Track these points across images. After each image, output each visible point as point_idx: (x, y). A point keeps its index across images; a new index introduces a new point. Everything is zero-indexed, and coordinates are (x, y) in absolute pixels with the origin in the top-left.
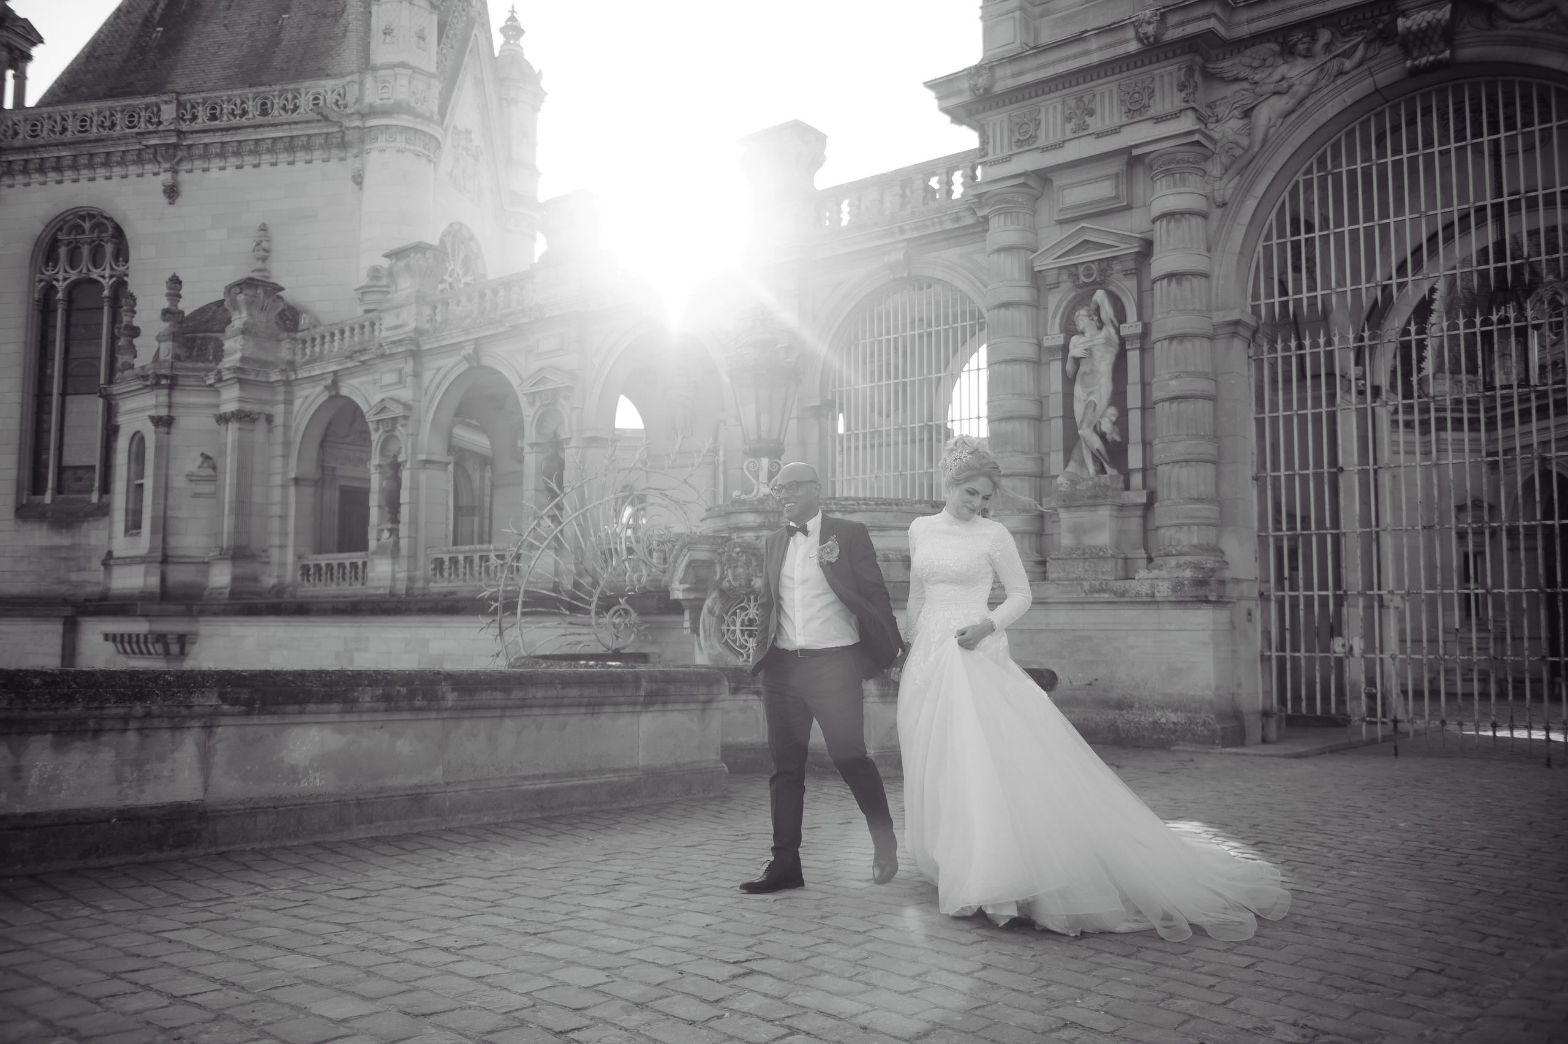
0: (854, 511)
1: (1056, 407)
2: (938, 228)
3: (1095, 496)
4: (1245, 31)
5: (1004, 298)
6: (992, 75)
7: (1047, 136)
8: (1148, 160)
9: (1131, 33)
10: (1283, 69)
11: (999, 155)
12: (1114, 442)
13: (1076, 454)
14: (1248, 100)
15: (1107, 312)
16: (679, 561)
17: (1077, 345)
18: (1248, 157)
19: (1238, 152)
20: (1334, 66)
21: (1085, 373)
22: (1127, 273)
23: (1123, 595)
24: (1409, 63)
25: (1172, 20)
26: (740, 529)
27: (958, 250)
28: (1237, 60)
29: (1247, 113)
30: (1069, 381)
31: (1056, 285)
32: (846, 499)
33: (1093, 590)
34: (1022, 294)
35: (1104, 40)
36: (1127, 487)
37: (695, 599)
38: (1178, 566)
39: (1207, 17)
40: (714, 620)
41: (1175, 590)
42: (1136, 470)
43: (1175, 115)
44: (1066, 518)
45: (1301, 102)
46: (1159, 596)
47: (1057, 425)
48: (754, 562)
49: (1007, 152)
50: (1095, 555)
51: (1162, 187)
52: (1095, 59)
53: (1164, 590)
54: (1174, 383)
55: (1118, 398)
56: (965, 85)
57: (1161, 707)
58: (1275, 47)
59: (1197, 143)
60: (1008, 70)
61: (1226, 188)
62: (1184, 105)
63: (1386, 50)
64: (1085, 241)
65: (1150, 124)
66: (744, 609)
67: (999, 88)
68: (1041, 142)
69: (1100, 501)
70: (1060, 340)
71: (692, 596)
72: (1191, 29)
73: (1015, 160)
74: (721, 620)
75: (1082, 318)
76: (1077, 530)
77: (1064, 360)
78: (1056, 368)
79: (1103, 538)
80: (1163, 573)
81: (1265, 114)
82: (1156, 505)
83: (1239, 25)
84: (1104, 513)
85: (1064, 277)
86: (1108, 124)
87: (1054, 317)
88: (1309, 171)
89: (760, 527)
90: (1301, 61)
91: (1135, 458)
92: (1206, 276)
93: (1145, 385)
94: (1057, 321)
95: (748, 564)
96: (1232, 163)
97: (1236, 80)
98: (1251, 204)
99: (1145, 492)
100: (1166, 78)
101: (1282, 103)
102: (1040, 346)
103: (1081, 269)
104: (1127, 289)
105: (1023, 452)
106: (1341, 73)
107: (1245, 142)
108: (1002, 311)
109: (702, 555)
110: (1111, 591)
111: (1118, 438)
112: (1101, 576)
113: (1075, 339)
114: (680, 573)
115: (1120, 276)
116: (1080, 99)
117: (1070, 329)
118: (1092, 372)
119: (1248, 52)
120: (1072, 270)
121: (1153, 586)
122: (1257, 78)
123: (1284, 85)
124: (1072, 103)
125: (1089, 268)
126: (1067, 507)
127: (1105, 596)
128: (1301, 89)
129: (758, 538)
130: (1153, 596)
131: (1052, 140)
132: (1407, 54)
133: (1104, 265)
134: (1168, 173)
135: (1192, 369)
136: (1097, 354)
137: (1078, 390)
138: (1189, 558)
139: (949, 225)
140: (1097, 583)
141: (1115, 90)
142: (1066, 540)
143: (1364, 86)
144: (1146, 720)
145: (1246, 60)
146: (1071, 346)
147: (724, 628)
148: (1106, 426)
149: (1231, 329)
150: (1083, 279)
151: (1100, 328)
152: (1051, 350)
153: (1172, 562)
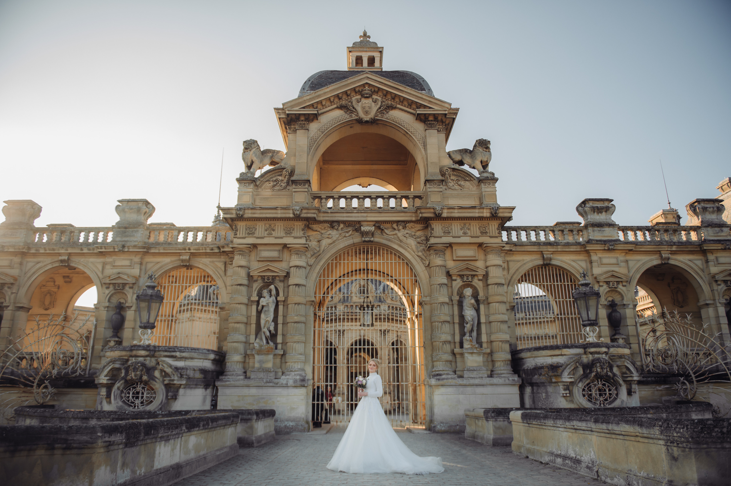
0: (184, 352)
1: (254, 320)
2: (204, 251)
3: (268, 351)
4: (322, 219)
5: (240, 283)
6: (244, 212)
7: (259, 234)
8: (290, 249)
9: (291, 211)
10: (330, 232)
11: (241, 236)
12: (273, 334)
13: (259, 336)
14: (319, 237)
15: (274, 292)
16: (106, 368)
17: (263, 302)
18: (318, 254)
19: (316, 251)
20: (344, 234)
21: (266, 311)
22: (281, 281)
23: (277, 384)
24: (363, 239)
25: (304, 211)
26: (136, 356)
27: (209, 259)
28: (317, 226)
29: (319, 241)
30: (259, 313)
31: (256, 281)
32: (181, 347)
33: (267, 382)
34: (245, 282)
35: (283, 211)
36: (276, 348)
37: (111, 383)
38: (295, 375)
39: (314, 213)
40: (119, 392)
41: (294, 383)
42: (280, 343)
43: (301, 238)
44: (257, 357)
45: (334, 242)
46: (289, 385)
47: (253, 326)
48: (144, 370)
49: (244, 236)
50: (267, 371)
51: (294, 257)
52: (279, 216)
53: (291, 383)
54: (296, 317)
55: (275, 320)
56: (234, 212)
57: (287, 421)
58: (329, 225)
59: (307, 247)
60: (250, 211)
61: (312, 261)
62: (303, 235)
63: (356, 233)
64: (268, 269)
65: (292, 238)
66: (135, 388)
67: (246, 216)
68: (256, 235)
69: (270, 353)
70: (257, 298)
71: (110, 382)
72: (309, 215)
73: (247, 239)
74: (122, 392)
75: (265, 293)
76: (260, 362)
77: (258, 305)
78: (254, 307)
79: (270, 365)
80: (290, 377)
81: (325, 242)
82: (287, 355)
83: (320, 217)
84: (271, 357)
85: (260, 278)
86: (279, 235)
87: (255, 291)
88: (333, 260)
89: (147, 356)
90: (335, 231)
91: (279, 339)
92: (305, 286)
93: (284, 317)
94: (256, 292)
95: (142, 370)
96: (314, 254)
97: (316, 231)
98: (318, 267)
99: (283, 351)
100: (298, 226)
101: (329, 241)
102: (249, 299)
103: (266, 277)
104: (281, 286)
105: (242, 334)
106: (345, 237)
107: (318, 249)
108: (238, 287)
109: (117, 366)
110: (273, 383)
111: (274, 332)
112: (269, 378)
113: (262, 299)
114: (106, 372)
115: (278, 281)
116: (270, 225)
117: (260, 296)
118: (268, 311)
119: (321, 224)
120: (263, 277)
121: (287, 381)
122: (322, 232)
123: (330, 236)
124: (268, 226)
125: (268, 277)
126: (258, 354)
127: (271, 384)
128: (334, 238)
129: (145, 360)
130: (287, 384)
131: (260, 236)
132: (363, 236)
133: (274, 277)
134: (297, 254)
135: (301, 314)
136: (270, 305)
137: (263, 316)
138: (298, 372)
139: (208, 251)
140: (268, 380)
141: (282, 226)
142: (257, 365)
143: (350, 242)
144: (283, 425)
145: (320, 226)
146: (261, 301)
147: (123, 395)
148: (272, 328)
149: (311, 303)
150: (266, 280)
151: (270, 297)
152: (252, 301)
153: (293, 373)
